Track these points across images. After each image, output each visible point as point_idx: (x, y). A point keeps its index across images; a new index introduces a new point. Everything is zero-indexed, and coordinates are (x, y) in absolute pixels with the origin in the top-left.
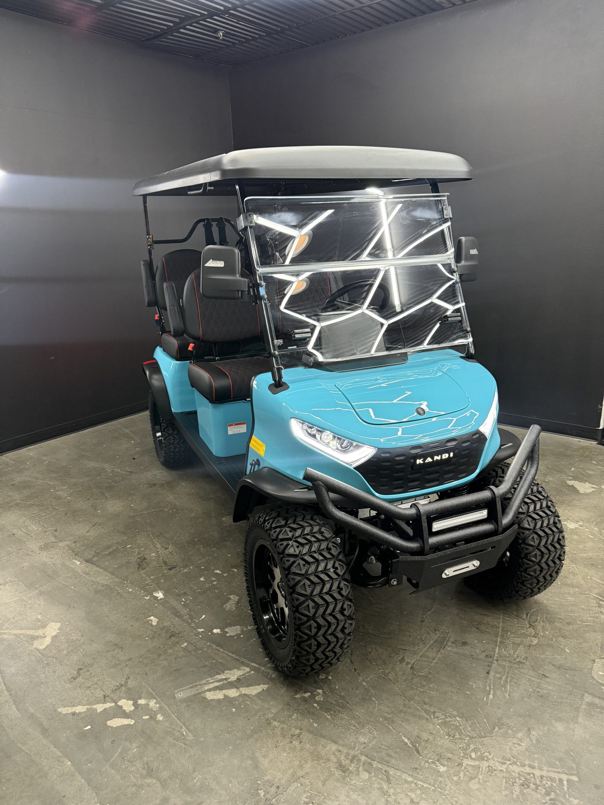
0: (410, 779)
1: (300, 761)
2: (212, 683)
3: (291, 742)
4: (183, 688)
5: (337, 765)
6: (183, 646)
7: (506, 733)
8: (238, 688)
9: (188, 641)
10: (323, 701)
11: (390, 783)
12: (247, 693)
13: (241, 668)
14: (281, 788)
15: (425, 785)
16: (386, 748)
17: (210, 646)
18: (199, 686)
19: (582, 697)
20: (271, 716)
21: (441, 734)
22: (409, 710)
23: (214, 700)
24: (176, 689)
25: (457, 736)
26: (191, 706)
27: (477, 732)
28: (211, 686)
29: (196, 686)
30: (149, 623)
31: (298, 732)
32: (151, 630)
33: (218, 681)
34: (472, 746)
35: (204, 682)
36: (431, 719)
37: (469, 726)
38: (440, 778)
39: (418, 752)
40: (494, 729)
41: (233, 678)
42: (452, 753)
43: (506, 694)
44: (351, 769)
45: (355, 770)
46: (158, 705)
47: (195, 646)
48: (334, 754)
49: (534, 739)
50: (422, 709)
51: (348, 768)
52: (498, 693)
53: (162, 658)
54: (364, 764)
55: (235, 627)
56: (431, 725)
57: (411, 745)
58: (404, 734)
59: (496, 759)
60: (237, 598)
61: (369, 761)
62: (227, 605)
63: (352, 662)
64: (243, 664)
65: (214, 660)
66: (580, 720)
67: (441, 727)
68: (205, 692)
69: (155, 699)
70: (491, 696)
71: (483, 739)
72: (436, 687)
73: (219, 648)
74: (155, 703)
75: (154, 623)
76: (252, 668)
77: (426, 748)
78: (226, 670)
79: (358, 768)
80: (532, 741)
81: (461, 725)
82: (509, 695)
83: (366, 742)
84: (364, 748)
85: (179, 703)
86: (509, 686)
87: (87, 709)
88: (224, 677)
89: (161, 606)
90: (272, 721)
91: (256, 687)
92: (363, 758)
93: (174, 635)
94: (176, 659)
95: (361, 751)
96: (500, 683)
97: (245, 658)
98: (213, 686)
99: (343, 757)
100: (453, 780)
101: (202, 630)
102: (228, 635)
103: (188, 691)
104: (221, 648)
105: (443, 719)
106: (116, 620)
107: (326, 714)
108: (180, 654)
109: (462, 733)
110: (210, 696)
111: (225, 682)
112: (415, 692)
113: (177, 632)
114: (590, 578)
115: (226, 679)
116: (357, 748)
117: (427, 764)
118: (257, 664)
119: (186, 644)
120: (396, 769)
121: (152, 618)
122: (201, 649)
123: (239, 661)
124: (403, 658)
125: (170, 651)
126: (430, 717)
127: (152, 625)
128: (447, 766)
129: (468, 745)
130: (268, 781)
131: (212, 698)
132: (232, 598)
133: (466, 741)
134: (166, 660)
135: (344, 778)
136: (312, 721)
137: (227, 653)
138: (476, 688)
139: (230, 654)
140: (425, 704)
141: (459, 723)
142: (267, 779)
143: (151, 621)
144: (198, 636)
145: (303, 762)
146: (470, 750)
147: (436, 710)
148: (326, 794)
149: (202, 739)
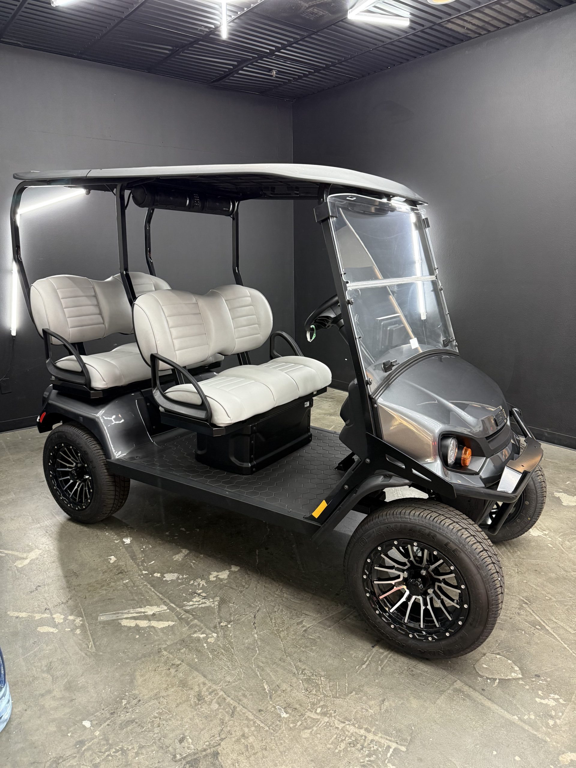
0: (251, 717)
1: (168, 685)
2: (132, 613)
3: (169, 669)
4: (107, 613)
5: (196, 694)
6: (124, 582)
7: (360, 698)
8: (150, 620)
9: (131, 579)
10: (213, 643)
11: (232, 717)
12: (155, 626)
13: (161, 606)
14: (141, 702)
15: (262, 725)
16: (244, 689)
17: (146, 585)
18: (121, 614)
19: (454, 683)
20: (164, 646)
21: (299, 688)
22: (282, 664)
23: (126, 626)
24: (101, 613)
25: (314, 692)
26: (106, 628)
27: (333, 693)
28: (130, 615)
29: (118, 613)
30: (107, 561)
31: (179, 662)
32: (107, 566)
33: (137, 613)
34: (322, 703)
35: (126, 611)
36: (299, 674)
37: (329, 686)
38: (278, 722)
39: (271, 698)
40: (352, 692)
41: (150, 613)
42: (300, 705)
43: (379, 667)
44: (206, 699)
45: (209, 701)
46: (81, 622)
47: (134, 584)
48: (199, 685)
49: (384, 708)
50: (295, 665)
51: (204, 699)
52: (373, 664)
53: (104, 588)
54: (219, 698)
55: (173, 574)
56: (295, 679)
57: (267, 692)
58: (266, 682)
59: (338, 717)
61: (225, 696)
63: (255, 617)
64: (165, 603)
65: (143, 596)
66: (438, 702)
67: (303, 683)
68: (122, 619)
69: (82, 617)
70: (364, 666)
71: (335, 699)
72: (318, 650)
73: (152, 588)
74: (80, 621)
75: (112, 562)
76: (170, 608)
77: (280, 696)
78: (148, 605)
79: (212, 700)
80: (381, 710)
81: (322, 684)
82: (382, 669)
83: (231, 681)
84: (227, 685)
85: (98, 624)
86: (386, 660)
87: (29, 615)
88: (143, 611)
89: (124, 549)
90: (163, 650)
91: (164, 622)
92: (221, 693)
93: (121, 573)
94: (114, 590)
95: (222, 687)
96: (379, 657)
97: (169, 599)
98: (131, 616)
99: (205, 689)
100: (288, 725)
101: (146, 572)
102: (164, 579)
103: (110, 616)
104: (154, 588)
105: (309, 676)
106: (85, 554)
107: (209, 654)
108: (119, 587)
109: (319, 691)
110: (125, 623)
111: (143, 614)
112: (296, 650)
113: (126, 571)
114: (526, 582)
115: (144, 612)
116: (221, 684)
117: (273, 709)
118: (175, 605)
119: (127, 581)
120: (244, 707)
121: (113, 557)
122: (137, 586)
123: (162, 599)
124: (302, 622)
125: (112, 584)
126: (298, 673)
127: (109, 563)
128: (290, 714)
129: (319, 701)
130: (134, 695)
131: (125, 625)
133: (319, 698)
134: (106, 590)
135: (196, 705)
136: (195, 656)
137: (156, 592)
138: (354, 657)
139: (158, 594)
140: (300, 661)
141: (321, 682)
142: (134, 692)
143: (111, 559)
144: (140, 576)
145: (170, 686)
146: (318, 705)
147: (307, 668)
148: (174, 714)
149: (101, 653)
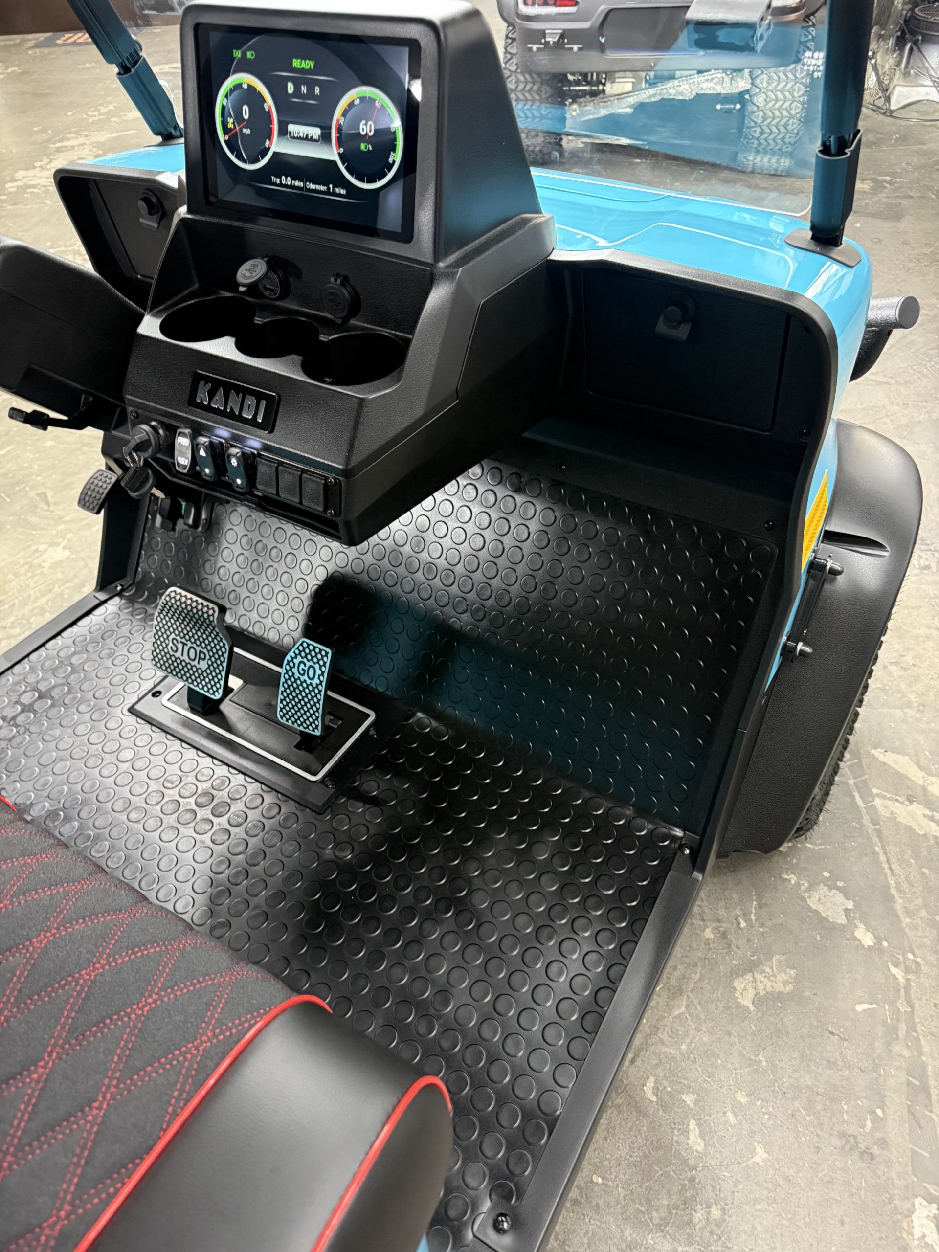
60: (739, 984)
62: (779, 987)
132: (751, 994)
